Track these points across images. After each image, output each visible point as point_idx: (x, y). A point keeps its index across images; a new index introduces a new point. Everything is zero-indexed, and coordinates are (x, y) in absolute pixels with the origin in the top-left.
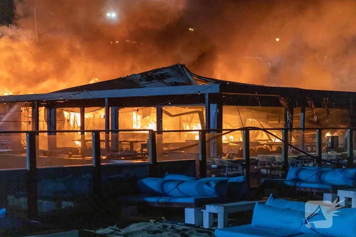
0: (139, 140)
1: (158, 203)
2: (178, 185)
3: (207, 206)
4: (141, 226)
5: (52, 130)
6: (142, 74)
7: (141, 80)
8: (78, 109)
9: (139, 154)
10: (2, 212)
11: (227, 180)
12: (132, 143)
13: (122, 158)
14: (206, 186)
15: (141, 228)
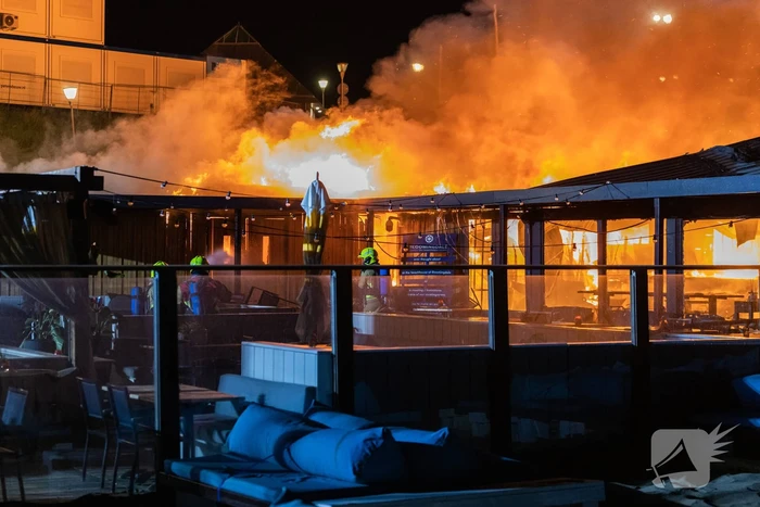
0: (729, 293)
4: (741, 481)
5: (535, 265)
6: (736, 147)
7: (734, 159)
8: (593, 223)
9: (731, 323)
10: (441, 435)
12: (713, 299)
13: (694, 330)
15: (743, 485)
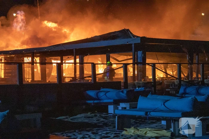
1: (94, 103)
2: (106, 94)
3: (121, 104)
6: (101, 36)
7: (100, 39)
11: (134, 90)
14: (121, 93)
